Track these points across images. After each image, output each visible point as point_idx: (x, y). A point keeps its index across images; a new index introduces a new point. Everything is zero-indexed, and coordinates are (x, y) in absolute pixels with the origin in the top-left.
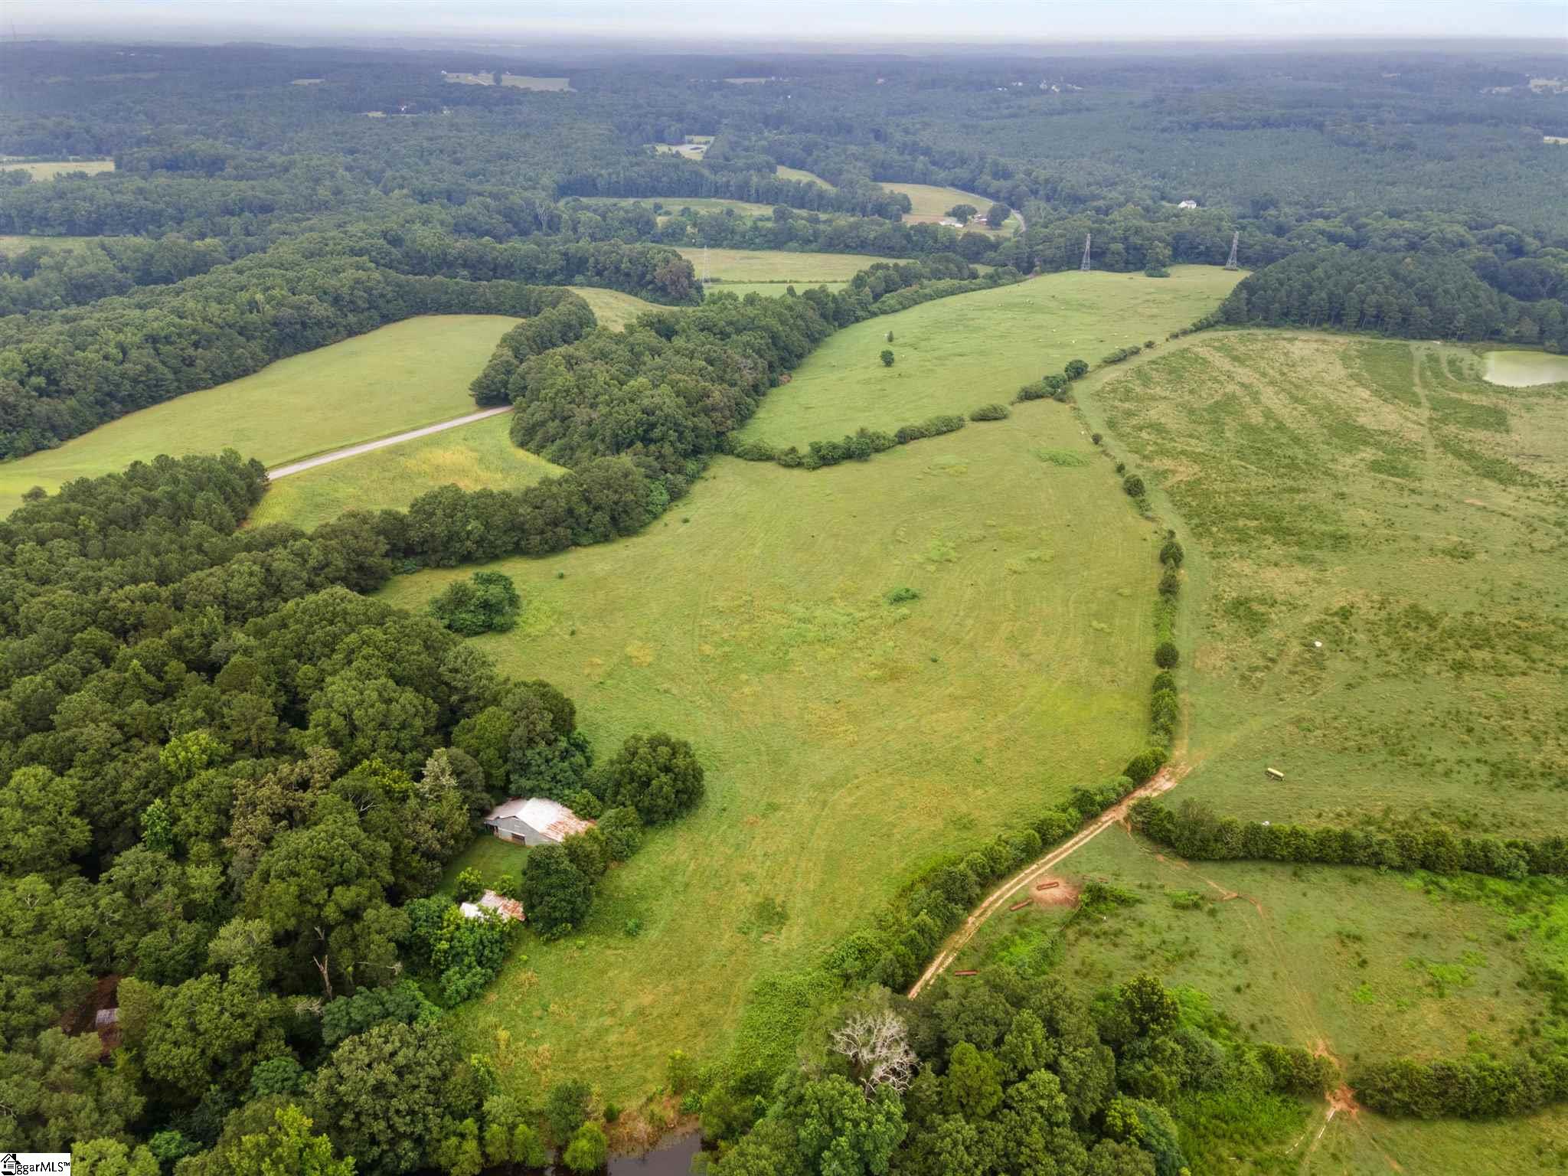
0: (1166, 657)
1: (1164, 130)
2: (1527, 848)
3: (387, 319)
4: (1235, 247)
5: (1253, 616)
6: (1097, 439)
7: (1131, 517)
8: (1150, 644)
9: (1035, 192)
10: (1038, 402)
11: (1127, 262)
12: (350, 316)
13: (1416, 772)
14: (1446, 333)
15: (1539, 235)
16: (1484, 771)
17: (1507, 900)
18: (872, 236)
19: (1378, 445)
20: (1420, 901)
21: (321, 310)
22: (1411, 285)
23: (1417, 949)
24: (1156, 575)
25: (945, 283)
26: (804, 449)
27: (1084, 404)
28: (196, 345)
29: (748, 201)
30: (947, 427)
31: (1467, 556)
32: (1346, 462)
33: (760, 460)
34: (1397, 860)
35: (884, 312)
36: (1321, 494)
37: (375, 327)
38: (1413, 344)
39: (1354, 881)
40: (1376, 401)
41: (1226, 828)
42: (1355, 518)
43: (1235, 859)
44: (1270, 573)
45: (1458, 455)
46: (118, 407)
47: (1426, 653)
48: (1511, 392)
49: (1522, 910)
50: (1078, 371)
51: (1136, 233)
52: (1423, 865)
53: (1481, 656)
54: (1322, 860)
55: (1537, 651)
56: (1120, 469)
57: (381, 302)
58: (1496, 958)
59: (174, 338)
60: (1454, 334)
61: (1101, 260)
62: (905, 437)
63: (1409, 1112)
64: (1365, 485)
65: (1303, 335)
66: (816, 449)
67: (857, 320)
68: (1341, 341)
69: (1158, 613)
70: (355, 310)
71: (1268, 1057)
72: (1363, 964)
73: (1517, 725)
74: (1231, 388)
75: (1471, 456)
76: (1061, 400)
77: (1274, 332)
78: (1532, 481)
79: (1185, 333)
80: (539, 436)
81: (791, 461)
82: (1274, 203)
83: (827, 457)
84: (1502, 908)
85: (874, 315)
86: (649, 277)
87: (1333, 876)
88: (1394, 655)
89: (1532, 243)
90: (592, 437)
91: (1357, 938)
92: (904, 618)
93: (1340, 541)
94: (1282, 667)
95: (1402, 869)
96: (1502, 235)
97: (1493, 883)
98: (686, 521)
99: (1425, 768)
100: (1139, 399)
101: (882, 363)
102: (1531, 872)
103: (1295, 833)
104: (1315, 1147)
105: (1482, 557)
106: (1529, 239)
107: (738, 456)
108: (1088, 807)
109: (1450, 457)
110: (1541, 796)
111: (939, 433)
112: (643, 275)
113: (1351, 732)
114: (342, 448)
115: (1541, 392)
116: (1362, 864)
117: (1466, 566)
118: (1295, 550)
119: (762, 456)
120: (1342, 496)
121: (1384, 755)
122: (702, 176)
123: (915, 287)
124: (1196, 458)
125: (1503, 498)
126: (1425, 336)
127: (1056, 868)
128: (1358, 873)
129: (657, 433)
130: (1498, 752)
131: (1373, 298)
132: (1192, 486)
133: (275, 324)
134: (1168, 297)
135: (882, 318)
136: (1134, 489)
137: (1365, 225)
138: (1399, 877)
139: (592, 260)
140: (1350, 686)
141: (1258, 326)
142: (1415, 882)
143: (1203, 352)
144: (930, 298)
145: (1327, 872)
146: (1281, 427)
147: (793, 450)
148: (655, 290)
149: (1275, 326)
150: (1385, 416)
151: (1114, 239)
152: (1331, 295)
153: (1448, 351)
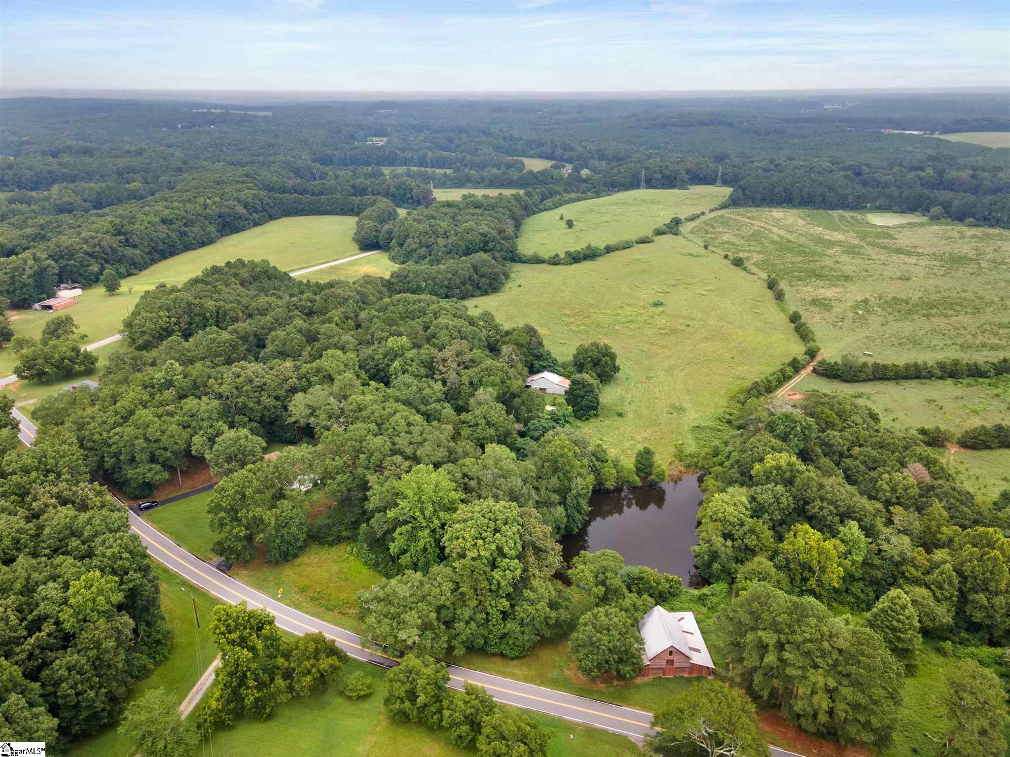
0: (795, 318)
1: (647, 128)
2: (993, 364)
3: (272, 218)
4: (720, 174)
5: (824, 305)
6: (706, 247)
7: (743, 273)
8: (782, 318)
9: (592, 157)
10: (664, 236)
11: (663, 184)
12: (254, 214)
13: (928, 349)
14: (846, 206)
15: (867, 165)
16: (957, 347)
17: (990, 384)
18: (515, 177)
19: (840, 246)
20: (954, 388)
21: (241, 210)
22: (821, 184)
23: (961, 402)
24: (770, 294)
25: (573, 195)
26: (562, 256)
27: (690, 237)
28: (185, 225)
30: (626, 246)
31: (908, 279)
32: (830, 252)
33: (537, 263)
34: (939, 373)
35: (546, 210)
36: (828, 262)
37: (266, 222)
38: (830, 212)
39: (923, 384)
40: (827, 232)
41: (864, 365)
42: (848, 269)
43: (869, 380)
44: (822, 291)
45: (881, 248)
46: (157, 256)
47: (909, 312)
48: (888, 227)
49: (997, 387)
50: (677, 222)
51: (666, 169)
52: (951, 377)
53: (934, 311)
54: (906, 378)
55: (959, 308)
56: (726, 257)
57: (268, 208)
58: (995, 402)
59: (174, 221)
60: (848, 206)
61: (650, 184)
62: (609, 250)
63: (987, 447)
64: (845, 258)
65: (774, 210)
66: (568, 254)
67: (534, 213)
68: (794, 211)
69: (780, 306)
70: (256, 211)
71: (923, 431)
72: (941, 408)
73: (963, 331)
74: (755, 228)
75: (885, 247)
76: (676, 234)
77: (760, 209)
78: (919, 255)
79: (716, 209)
80: (415, 256)
81: (555, 261)
82: (727, 156)
83: (575, 258)
84: (988, 387)
85: (541, 211)
86: (408, 196)
87: (914, 383)
88: (896, 314)
89: (866, 169)
90: (449, 253)
91: (935, 401)
92: (663, 312)
93: (847, 278)
94: (848, 321)
95: (941, 378)
96: (851, 166)
97: (981, 380)
98: (520, 286)
99: (933, 348)
100: (714, 233)
101: (567, 226)
102: (996, 375)
103: (894, 365)
104: (952, 461)
105: (914, 279)
106: (864, 167)
107: (524, 262)
108: (796, 366)
109: (877, 249)
110: (985, 353)
111: (625, 248)
112: (405, 195)
113: (894, 339)
114: (302, 268)
115: (902, 226)
116: (925, 378)
117: (910, 283)
118: (828, 282)
119: (537, 260)
120: (838, 262)
121: (911, 346)
122: (396, 154)
123: (558, 197)
124: (759, 252)
125: (913, 260)
126: (834, 207)
127: (792, 389)
128: (924, 381)
129: (491, 245)
130: (960, 341)
131: (806, 190)
132: (765, 262)
133: (220, 217)
134: (697, 196)
135: (545, 213)
136: (738, 263)
137: (780, 165)
138: (941, 381)
139: (370, 189)
140: (882, 325)
141: (750, 206)
142: (949, 381)
143: (732, 216)
144: (568, 202)
145: (910, 382)
146: (789, 241)
147: (557, 255)
148: (413, 203)
149: (758, 206)
150: (838, 236)
151: (655, 172)
152: (785, 190)
153: (848, 214)
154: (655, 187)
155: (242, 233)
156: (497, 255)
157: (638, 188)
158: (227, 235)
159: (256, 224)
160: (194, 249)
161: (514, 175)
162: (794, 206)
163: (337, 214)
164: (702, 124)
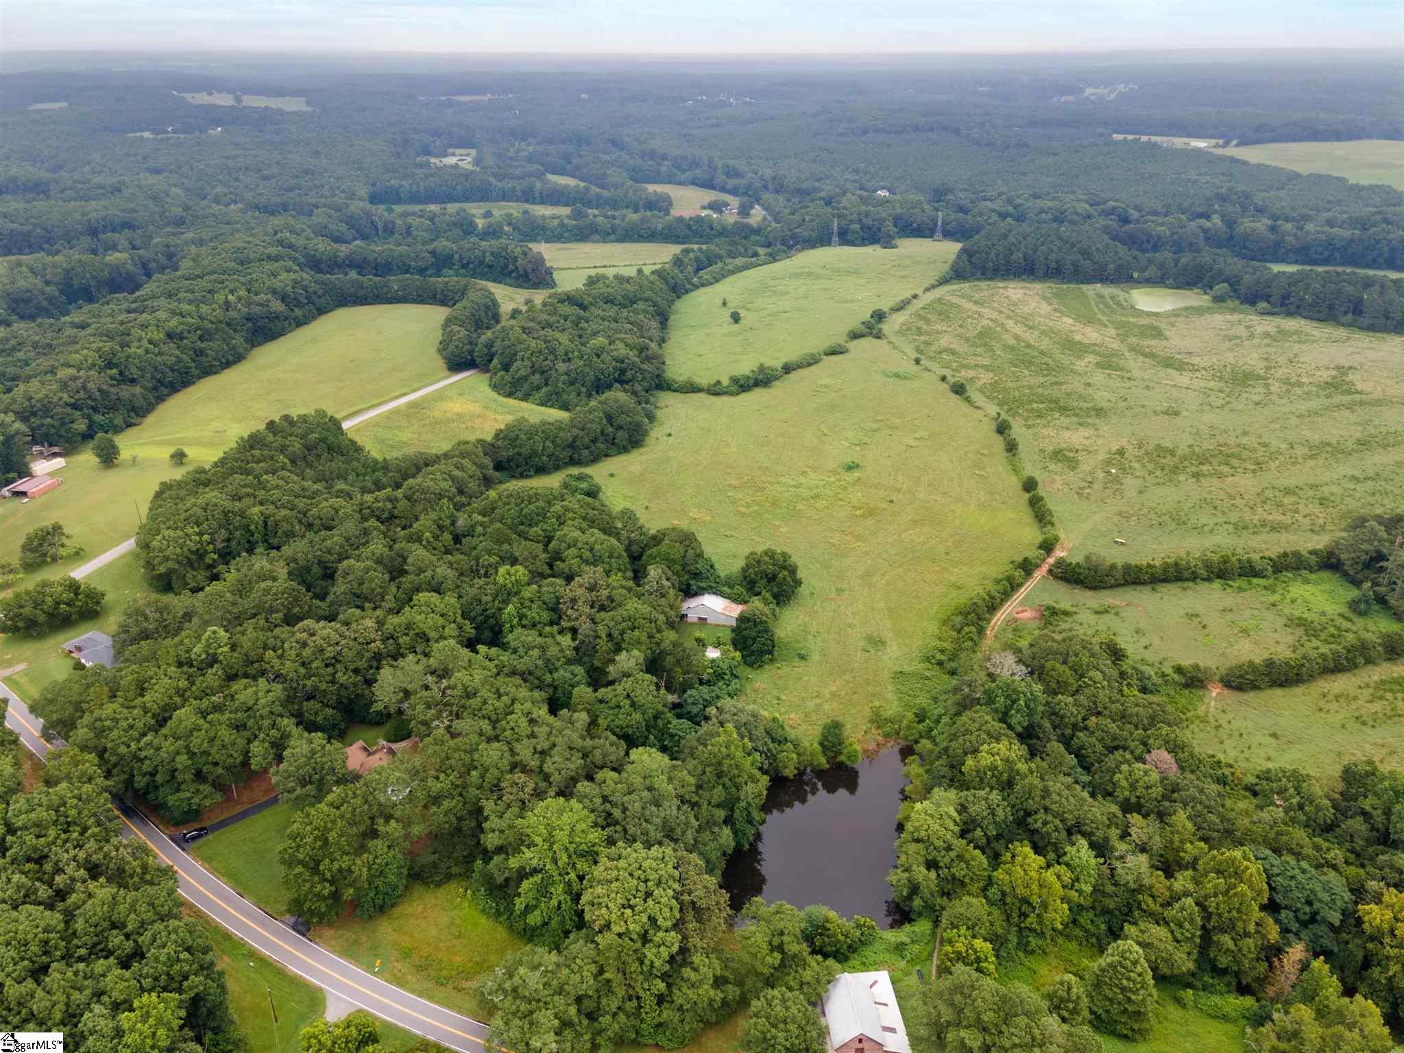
0: (1029, 485)
1: (841, 135)
2: (1270, 559)
3: (322, 311)
4: (940, 223)
5: (1068, 459)
6: (917, 361)
7: (965, 407)
8: (1014, 483)
9: (765, 187)
10: (862, 340)
11: (863, 239)
12: (296, 310)
13: (1195, 532)
14: (1105, 279)
15: (1137, 208)
16: (1231, 528)
17: (1265, 587)
18: (660, 227)
19: (1094, 352)
20: (1223, 594)
21: (278, 306)
22: (1073, 246)
23: (1229, 616)
24: (999, 443)
25: (740, 261)
26: (725, 382)
27: (896, 340)
28: (201, 338)
29: (533, 203)
30: (811, 361)
31: (1177, 414)
32: (1081, 365)
33: (693, 392)
34: (1205, 574)
35: (703, 285)
36: (1076, 385)
37: (314, 318)
38: (1084, 287)
39: (1185, 589)
40: (1079, 326)
41: (1113, 567)
42: (1102, 397)
43: (1119, 585)
44: (1067, 434)
45: (1146, 356)
46: (165, 391)
47: (1175, 470)
48: (1157, 314)
49: (1274, 592)
50: (879, 316)
51: (866, 216)
52: (1219, 577)
53: (1205, 468)
54: (1165, 580)
55: (1235, 462)
56: (944, 379)
57: (315, 298)
58: (1270, 615)
59: (185, 334)
60: (1107, 279)
61: (846, 238)
62: (788, 369)
63: (1256, 687)
64: (1099, 377)
65: (1012, 284)
66: (735, 380)
67: (687, 292)
68: (1038, 286)
69: (1011, 463)
70: (300, 305)
71: (1179, 670)
72: (1204, 627)
73: (1239, 502)
74: (985, 322)
75: (1152, 356)
76: (879, 338)
77: (992, 283)
78: (1195, 369)
79: (933, 287)
80: (526, 386)
81: (716, 390)
82: (951, 191)
83: (743, 386)
84: (1264, 592)
85: (696, 287)
86: (511, 267)
87: (1173, 588)
88: (1158, 473)
89: (1134, 214)
91: (1197, 616)
92: (859, 479)
93: (1099, 412)
94: (1098, 486)
95: (1208, 579)
96: (1114, 208)
97: (1255, 581)
98: (670, 435)
99: (1199, 530)
100: (929, 334)
101: (731, 320)
102: (1274, 573)
103: (1149, 566)
104: (1212, 709)
105: (1185, 413)
106: (1132, 211)
107: (675, 391)
108: (1027, 567)
109: (1141, 358)
110: (1264, 536)
111: (809, 365)
112: (506, 266)
113: (1153, 516)
114: (370, 407)
115: (1175, 314)
116: (1187, 580)
117: (1178, 420)
118: (1075, 419)
119: (691, 388)
120: (1089, 384)
121: (1174, 525)
122: (490, 184)
123: (720, 264)
124: (987, 368)
125: (1184, 379)
126: (1088, 280)
127: (1021, 603)
128: (1186, 584)
130: (1234, 517)
131: (1053, 257)
132: (994, 385)
133: (248, 320)
134: (908, 262)
135: (703, 290)
136: (959, 390)
137: (1020, 205)
138: (1207, 584)
139: (456, 256)
140: (1141, 492)
141: (979, 279)
142: (1217, 584)
143: (954, 300)
144: (733, 272)
145: (1169, 586)
146: (1028, 346)
147: (719, 382)
148: (517, 278)
149: (991, 279)
150: (1091, 335)
151: (851, 221)
152: (1025, 255)
153: (1107, 291)
154: (851, 243)
155: (282, 338)
156: (638, 388)
157: (829, 244)
158: (260, 344)
159: (299, 324)
160: (215, 373)
161: (659, 224)
162: (1038, 279)
163: (413, 301)
164: (916, 128)
